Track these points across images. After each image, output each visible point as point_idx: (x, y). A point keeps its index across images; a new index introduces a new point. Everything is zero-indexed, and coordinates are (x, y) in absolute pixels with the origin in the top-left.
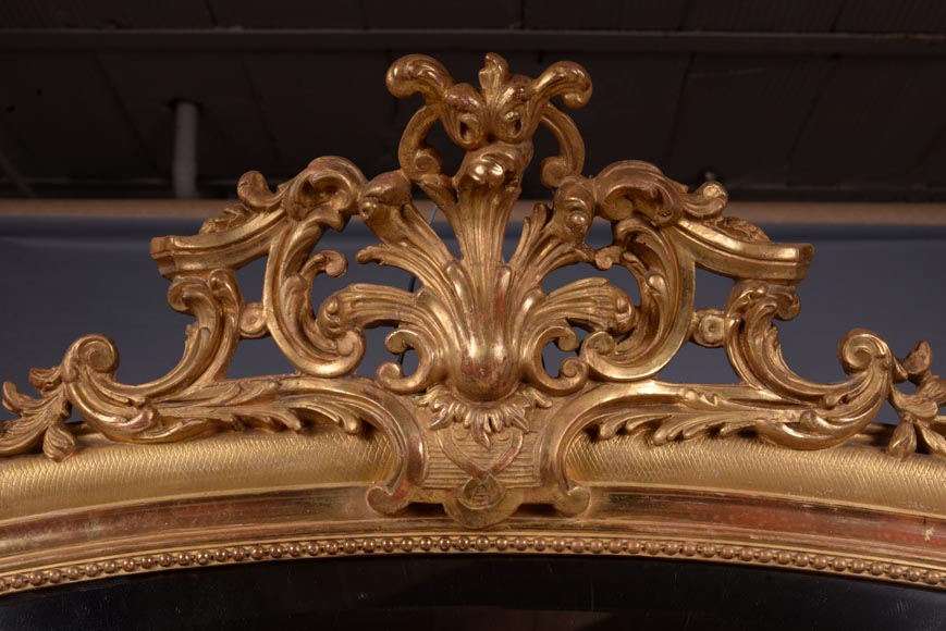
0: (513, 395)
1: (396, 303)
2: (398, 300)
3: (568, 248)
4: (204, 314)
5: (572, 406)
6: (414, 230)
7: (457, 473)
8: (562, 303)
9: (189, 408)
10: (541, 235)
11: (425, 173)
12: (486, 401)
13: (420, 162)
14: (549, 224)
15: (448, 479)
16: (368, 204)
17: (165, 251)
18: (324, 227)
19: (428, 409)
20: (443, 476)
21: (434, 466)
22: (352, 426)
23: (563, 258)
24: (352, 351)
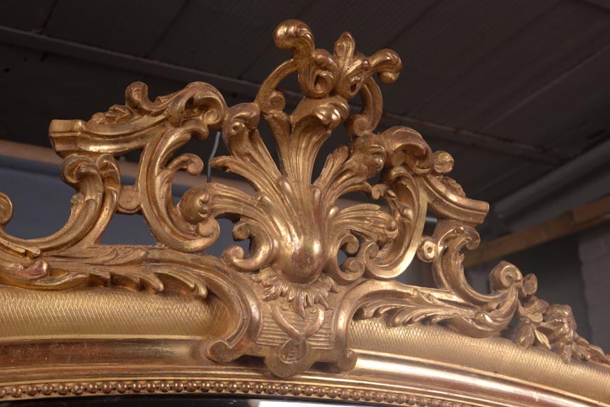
0: (317, 281)
1: (241, 201)
2: (242, 200)
3: (359, 180)
4: (93, 188)
5: (352, 293)
6: (256, 150)
7: (281, 335)
8: (347, 219)
9: (75, 263)
10: (342, 168)
11: (273, 108)
12: (302, 283)
13: (274, 101)
14: (348, 161)
15: (274, 339)
16: (237, 124)
17: (71, 131)
18: (195, 135)
19: (261, 284)
20: (271, 336)
21: (265, 328)
22: (203, 292)
23: (352, 187)
24: (212, 234)
